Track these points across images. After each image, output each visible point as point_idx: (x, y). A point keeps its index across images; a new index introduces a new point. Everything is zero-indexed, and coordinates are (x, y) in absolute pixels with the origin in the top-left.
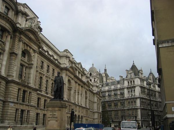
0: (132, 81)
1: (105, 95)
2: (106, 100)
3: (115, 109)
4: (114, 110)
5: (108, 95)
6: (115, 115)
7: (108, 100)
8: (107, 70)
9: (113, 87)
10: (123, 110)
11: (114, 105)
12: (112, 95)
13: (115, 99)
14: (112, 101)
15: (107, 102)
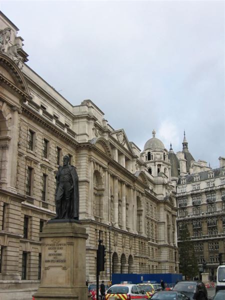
1: (186, 204)
2: (189, 216)
3: (210, 237)
4: (207, 241)
5: (192, 205)
6: (210, 252)
7: (194, 216)
8: (188, 145)
9: (203, 186)
11: (209, 228)
12: (202, 205)
13: (209, 213)
14: (203, 218)
15: (192, 221)
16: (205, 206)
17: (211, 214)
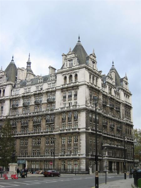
0: (73, 75)
1: (17, 105)
2: (18, 115)
3: (34, 133)
4: (31, 137)
5: (22, 106)
6: (33, 147)
7: (22, 115)
9: (33, 89)
10: (50, 135)
11: (34, 126)
12: (30, 106)
13: (35, 113)
14: (30, 117)
15: (20, 119)
16: (33, 107)
17: (37, 114)
